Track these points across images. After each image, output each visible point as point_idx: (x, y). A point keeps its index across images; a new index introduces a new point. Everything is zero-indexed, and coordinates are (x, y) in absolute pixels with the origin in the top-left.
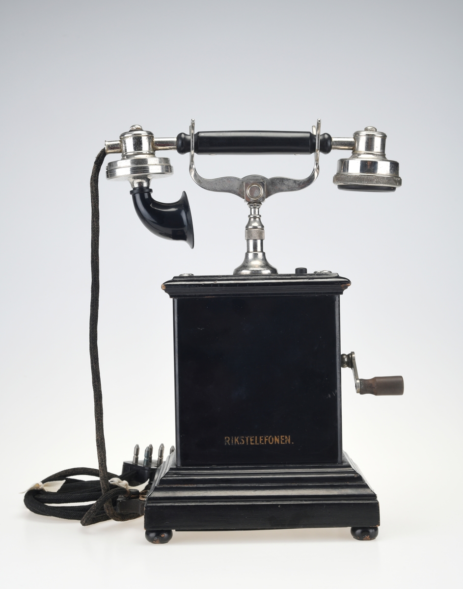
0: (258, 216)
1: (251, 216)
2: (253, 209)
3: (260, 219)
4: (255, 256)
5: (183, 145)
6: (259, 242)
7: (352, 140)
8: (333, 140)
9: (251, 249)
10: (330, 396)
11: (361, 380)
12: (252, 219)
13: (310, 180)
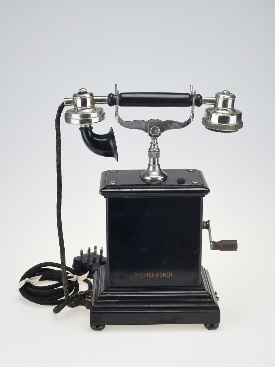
0: (156, 144)
1: (152, 144)
2: (153, 140)
3: (157, 146)
4: (154, 168)
5: (111, 101)
6: (156, 159)
7: (215, 99)
8: (203, 98)
9: (152, 164)
10: (195, 252)
11: (213, 242)
12: (153, 146)
13: (188, 123)
